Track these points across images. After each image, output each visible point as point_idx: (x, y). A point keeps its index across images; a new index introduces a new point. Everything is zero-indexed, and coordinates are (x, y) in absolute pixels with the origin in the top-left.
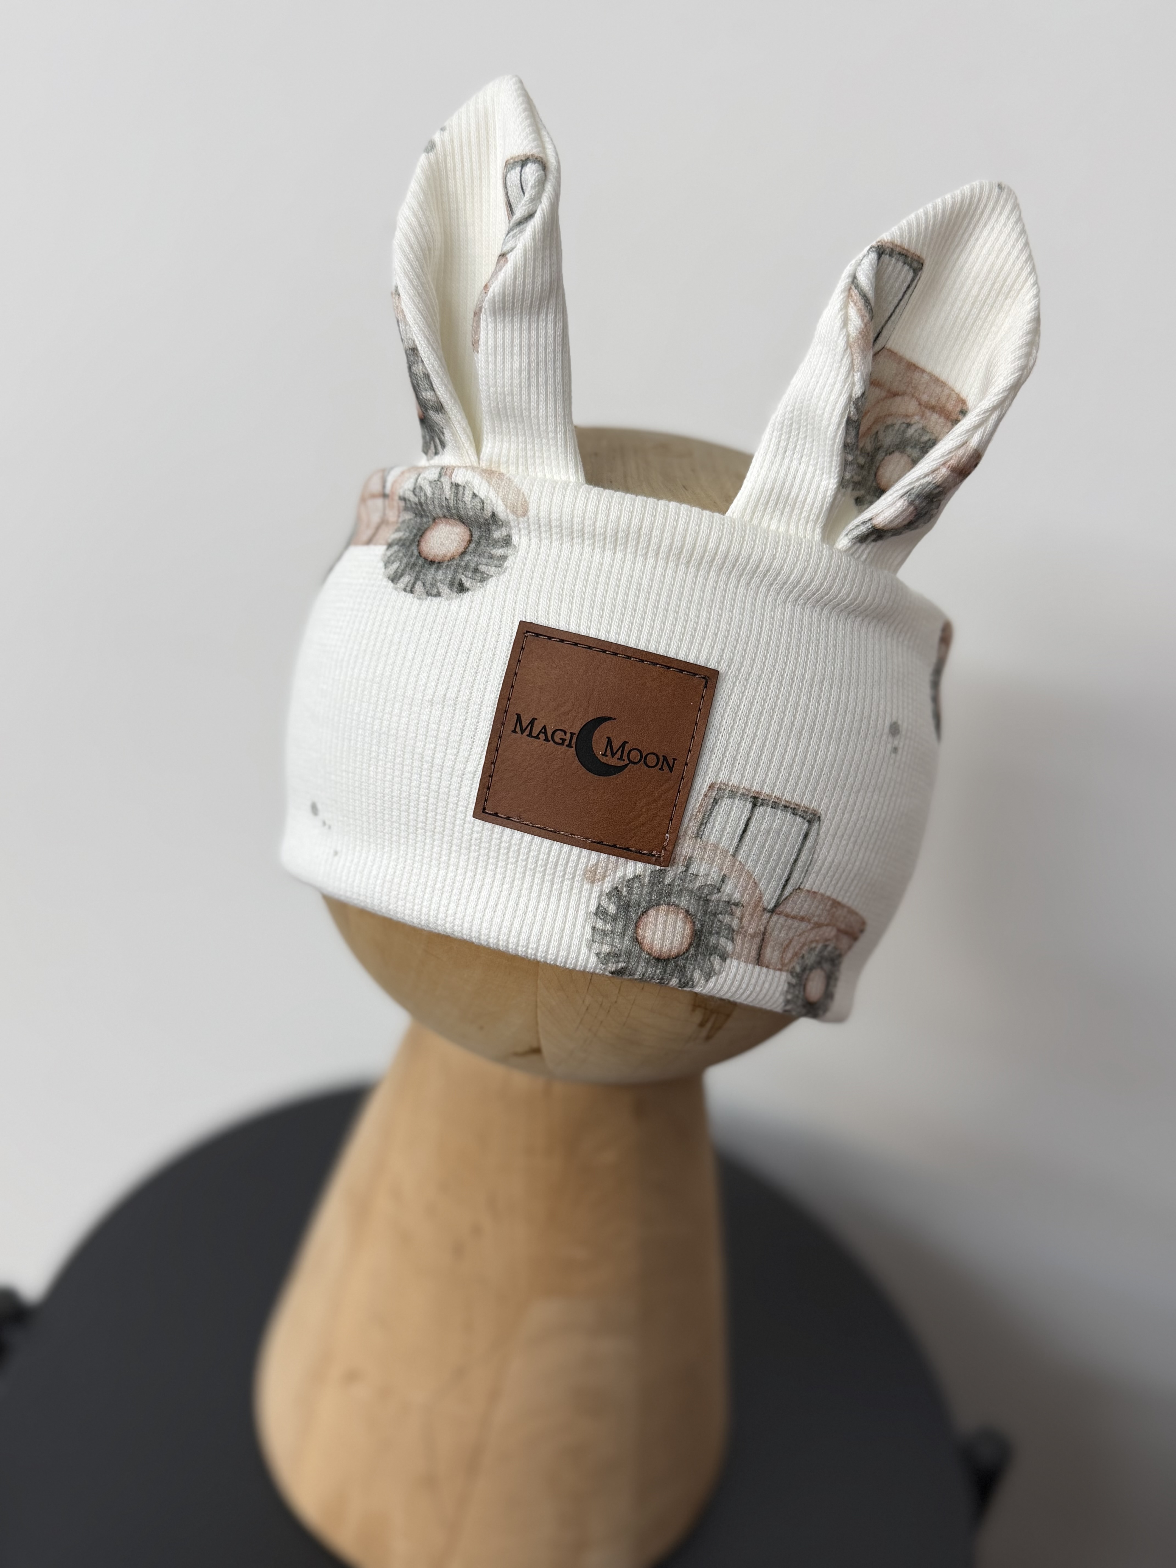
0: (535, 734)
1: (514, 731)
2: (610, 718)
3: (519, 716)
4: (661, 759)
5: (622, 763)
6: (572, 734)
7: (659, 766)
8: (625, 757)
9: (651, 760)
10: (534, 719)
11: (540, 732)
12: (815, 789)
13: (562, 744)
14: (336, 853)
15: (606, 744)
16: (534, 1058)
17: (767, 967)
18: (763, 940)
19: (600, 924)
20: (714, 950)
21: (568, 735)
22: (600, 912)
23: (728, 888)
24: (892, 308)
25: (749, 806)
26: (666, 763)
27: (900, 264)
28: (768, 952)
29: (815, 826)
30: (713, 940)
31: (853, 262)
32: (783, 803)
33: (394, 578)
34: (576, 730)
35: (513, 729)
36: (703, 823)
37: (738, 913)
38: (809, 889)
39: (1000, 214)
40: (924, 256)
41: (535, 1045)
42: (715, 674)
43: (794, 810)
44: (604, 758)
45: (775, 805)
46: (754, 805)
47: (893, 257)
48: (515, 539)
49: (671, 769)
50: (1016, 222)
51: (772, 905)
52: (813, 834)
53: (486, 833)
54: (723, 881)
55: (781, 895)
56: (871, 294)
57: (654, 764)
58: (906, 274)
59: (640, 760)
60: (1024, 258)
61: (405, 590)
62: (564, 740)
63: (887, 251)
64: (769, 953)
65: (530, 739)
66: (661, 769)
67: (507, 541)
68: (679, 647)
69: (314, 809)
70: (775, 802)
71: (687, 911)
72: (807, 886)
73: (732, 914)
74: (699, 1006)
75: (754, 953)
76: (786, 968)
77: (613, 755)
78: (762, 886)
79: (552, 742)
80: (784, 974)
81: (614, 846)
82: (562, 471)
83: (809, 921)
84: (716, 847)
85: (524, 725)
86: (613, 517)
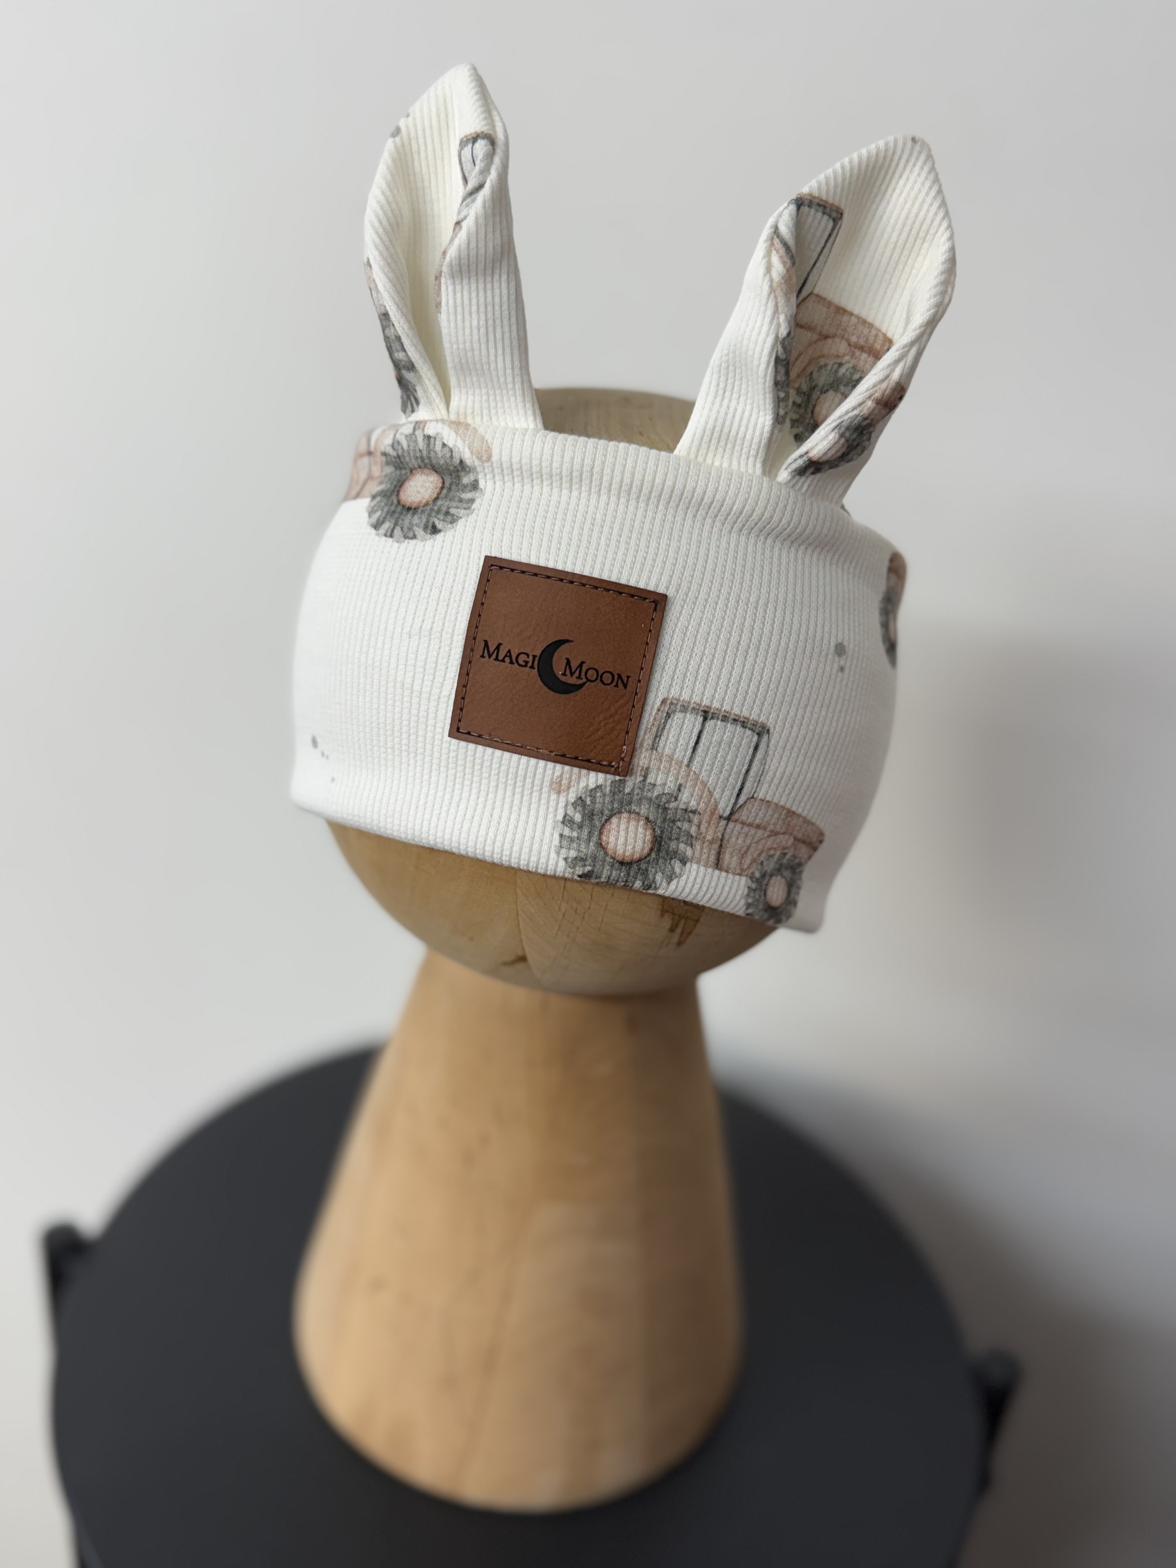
0: (500, 658)
1: (483, 656)
2: (567, 641)
3: (486, 642)
4: (616, 677)
5: (580, 682)
6: (534, 657)
7: (614, 683)
8: (583, 676)
9: (607, 678)
10: (500, 644)
11: (506, 656)
12: (763, 704)
13: (526, 666)
14: (333, 780)
15: (565, 665)
16: (521, 966)
17: (727, 871)
18: (721, 846)
19: (567, 832)
20: (674, 855)
21: (531, 658)
22: (567, 821)
23: (684, 796)
24: (815, 255)
25: (700, 719)
26: (621, 681)
27: (820, 214)
28: (726, 857)
29: (765, 738)
30: (673, 845)
31: (776, 214)
32: (733, 716)
33: (376, 526)
34: (538, 653)
35: (481, 654)
36: (658, 736)
37: (696, 819)
38: (763, 798)
39: (914, 165)
40: (842, 207)
41: (520, 953)
42: (664, 597)
43: (743, 723)
44: (564, 677)
45: (725, 719)
46: (705, 719)
47: (811, 208)
48: (482, 484)
49: (625, 686)
50: (930, 172)
51: (727, 813)
52: (763, 746)
53: (462, 751)
54: (679, 790)
55: (735, 803)
56: (791, 242)
57: (609, 682)
58: (826, 223)
59: (597, 679)
60: (937, 205)
61: (385, 535)
62: (527, 662)
63: (806, 202)
64: (728, 858)
65: (497, 663)
66: (616, 686)
67: (475, 486)
68: (630, 575)
69: (315, 743)
70: (725, 716)
71: (647, 819)
72: (761, 796)
73: (690, 821)
74: (668, 911)
75: (712, 858)
76: (746, 873)
77: (572, 674)
78: (716, 795)
79: (516, 664)
80: (744, 879)
81: (576, 758)
82: (523, 419)
83: (765, 829)
84: (671, 758)
85: (491, 650)
86: (567, 458)
